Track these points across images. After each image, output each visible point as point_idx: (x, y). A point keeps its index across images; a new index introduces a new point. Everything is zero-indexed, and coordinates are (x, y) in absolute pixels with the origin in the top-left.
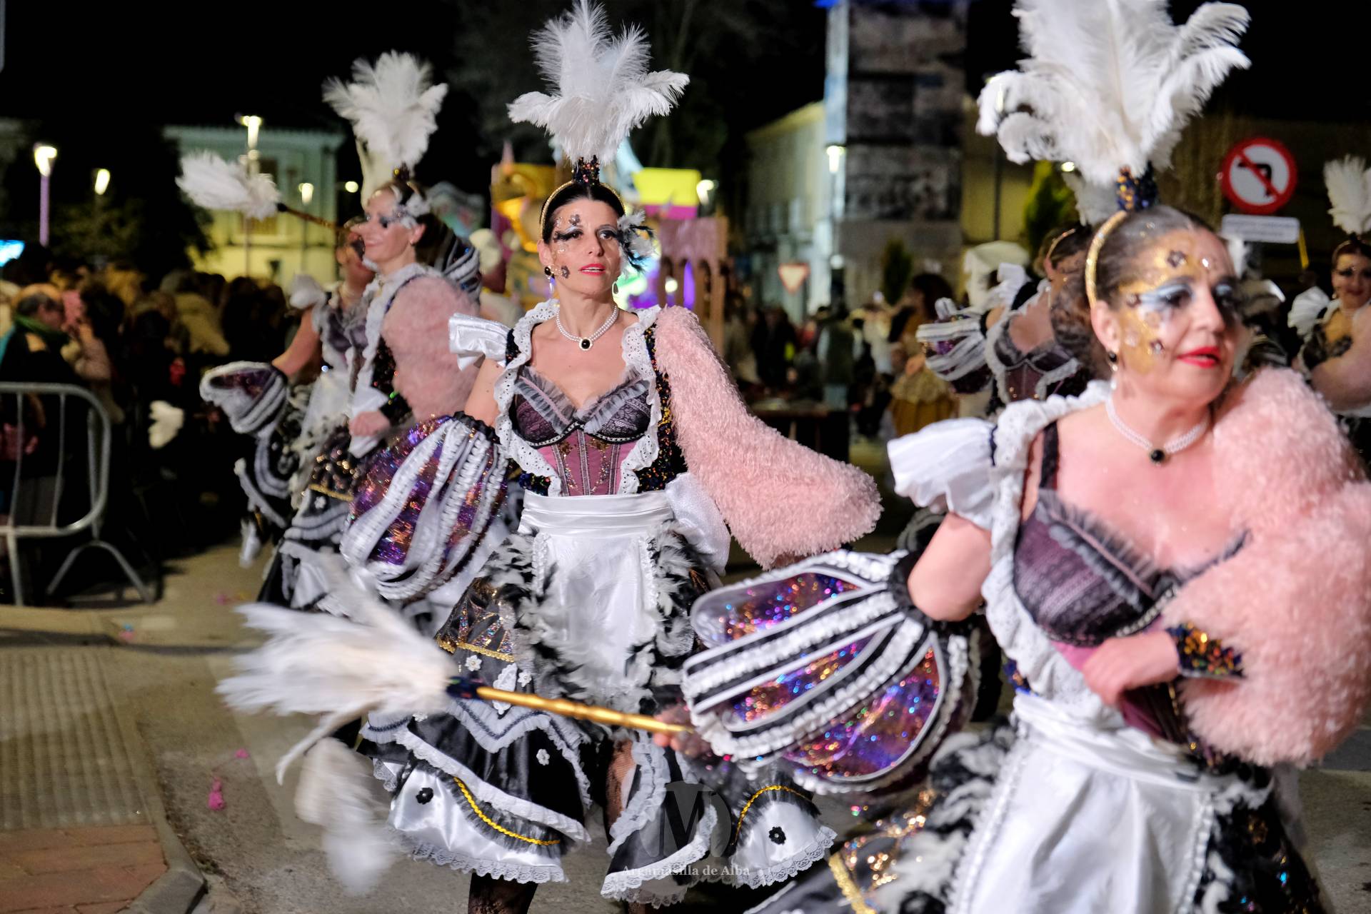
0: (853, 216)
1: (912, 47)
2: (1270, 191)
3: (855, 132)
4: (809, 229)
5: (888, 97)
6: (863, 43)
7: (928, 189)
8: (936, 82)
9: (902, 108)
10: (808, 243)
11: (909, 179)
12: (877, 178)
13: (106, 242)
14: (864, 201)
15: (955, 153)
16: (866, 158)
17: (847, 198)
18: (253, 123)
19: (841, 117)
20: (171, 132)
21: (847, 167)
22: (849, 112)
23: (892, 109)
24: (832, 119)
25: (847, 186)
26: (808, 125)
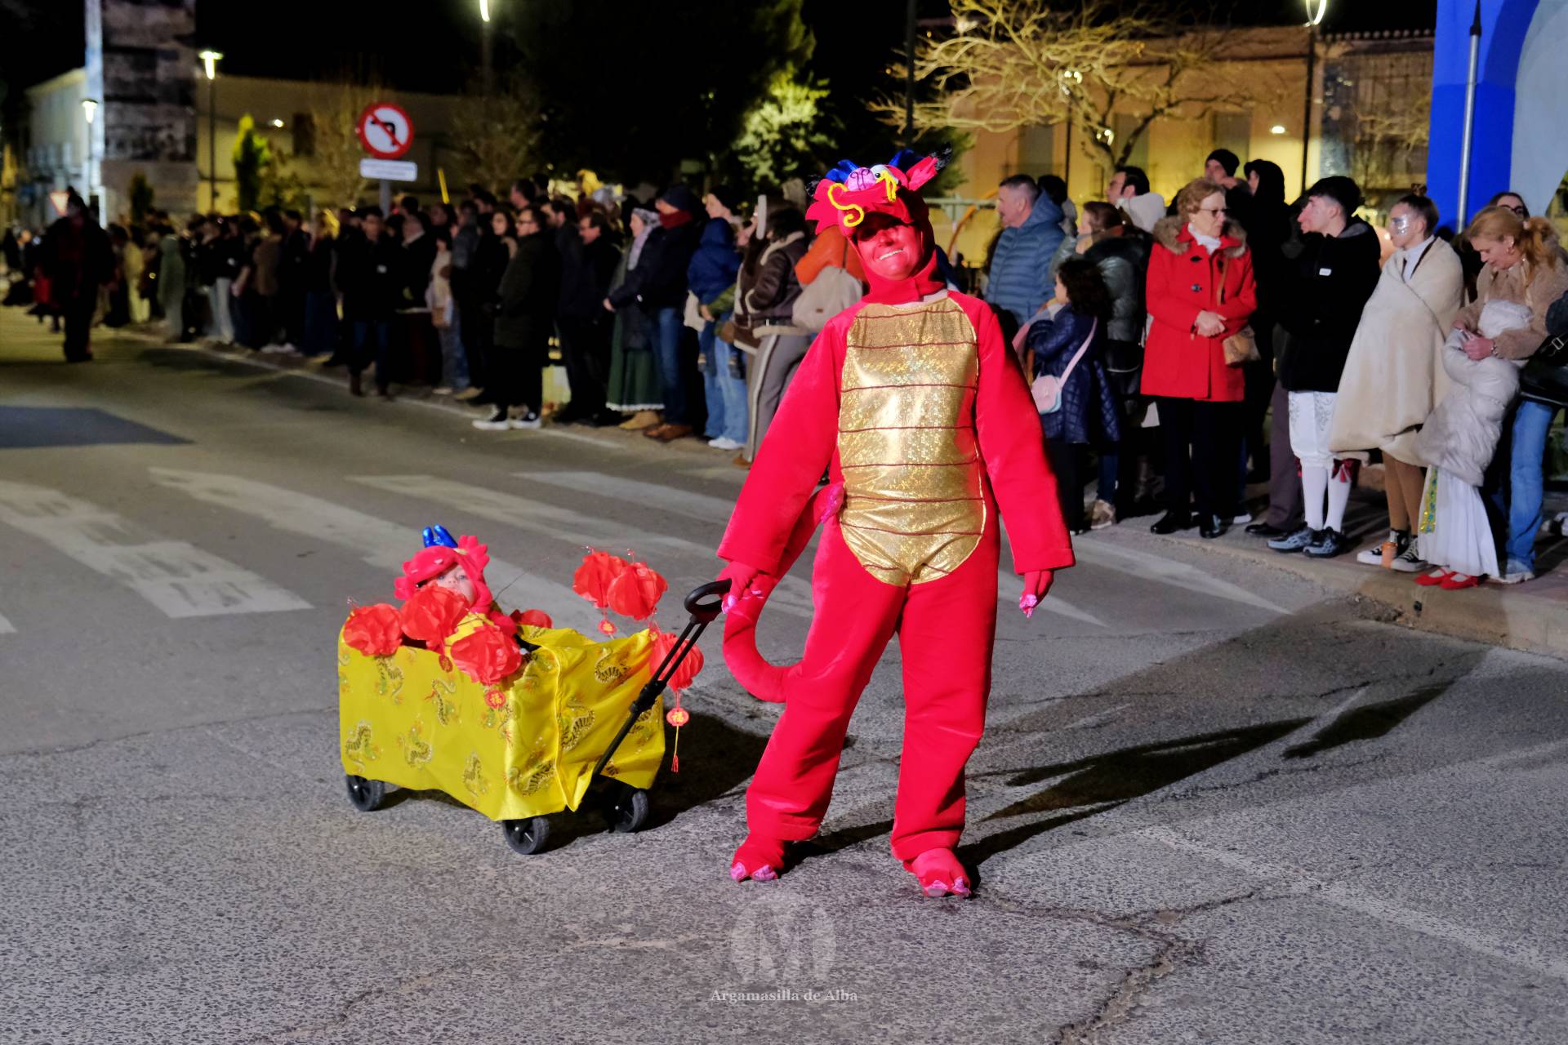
0: (112, 156)
1: (154, 29)
2: (395, 142)
3: (112, 93)
4: (79, 166)
5: (136, 67)
6: (114, 24)
7: (170, 137)
8: (173, 56)
9: (148, 76)
10: (78, 176)
11: (156, 129)
12: (130, 127)
14: (121, 145)
15: (190, 110)
16: (120, 113)
17: (107, 142)
19: (99, 80)
21: (106, 119)
22: (105, 77)
23: (139, 75)
24: (92, 82)
25: (106, 133)
26: (74, 86)
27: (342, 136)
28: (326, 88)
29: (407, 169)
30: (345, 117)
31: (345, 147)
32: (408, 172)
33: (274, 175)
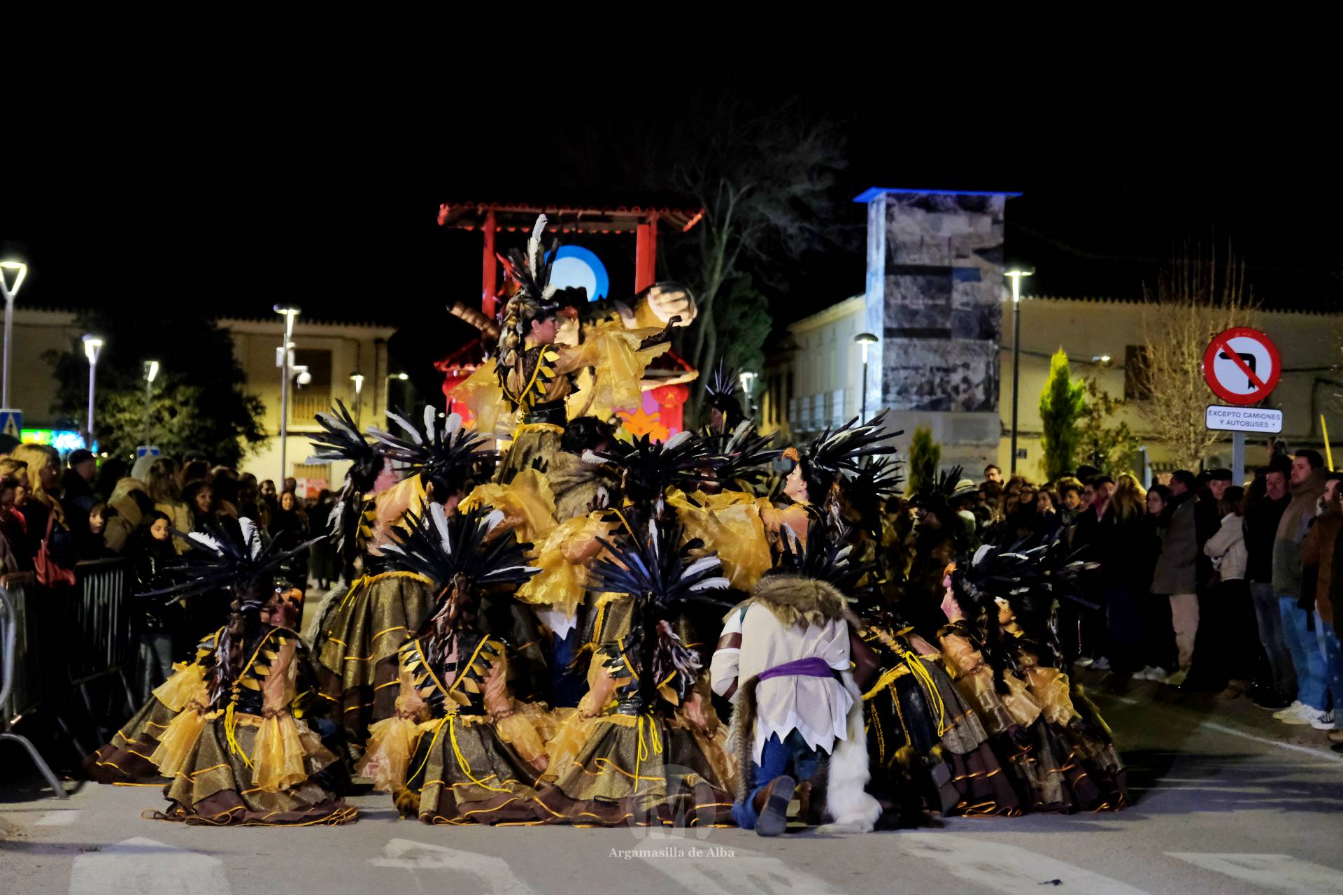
0: (892, 406)
1: (950, 239)
2: (1255, 381)
3: (894, 325)
5: (924, 291)
6: (901, 238)
7: (965, 380)
8: (973, 275)
9: (941, 302)
11: (947, 371)
12: (916, 369)
13: (157, 430)
14: (903, 392)
15: (991, 342)
16: (903, 351)
17: (886, 390)
18: (291, 314)
19: (880, 310)
20: (223, 324)
21: (885, 358)
22: (887, 305)
23: (930, 302)
24: (870, 310)
25: (885, 375)
26: (849, 317)
27: (1186, 373)
28: (1167, 308)
29: (1272, 417)
30: (1192, 350)
31: (1190, 388)
32: (1271, 422)
33: (1098, 427)
